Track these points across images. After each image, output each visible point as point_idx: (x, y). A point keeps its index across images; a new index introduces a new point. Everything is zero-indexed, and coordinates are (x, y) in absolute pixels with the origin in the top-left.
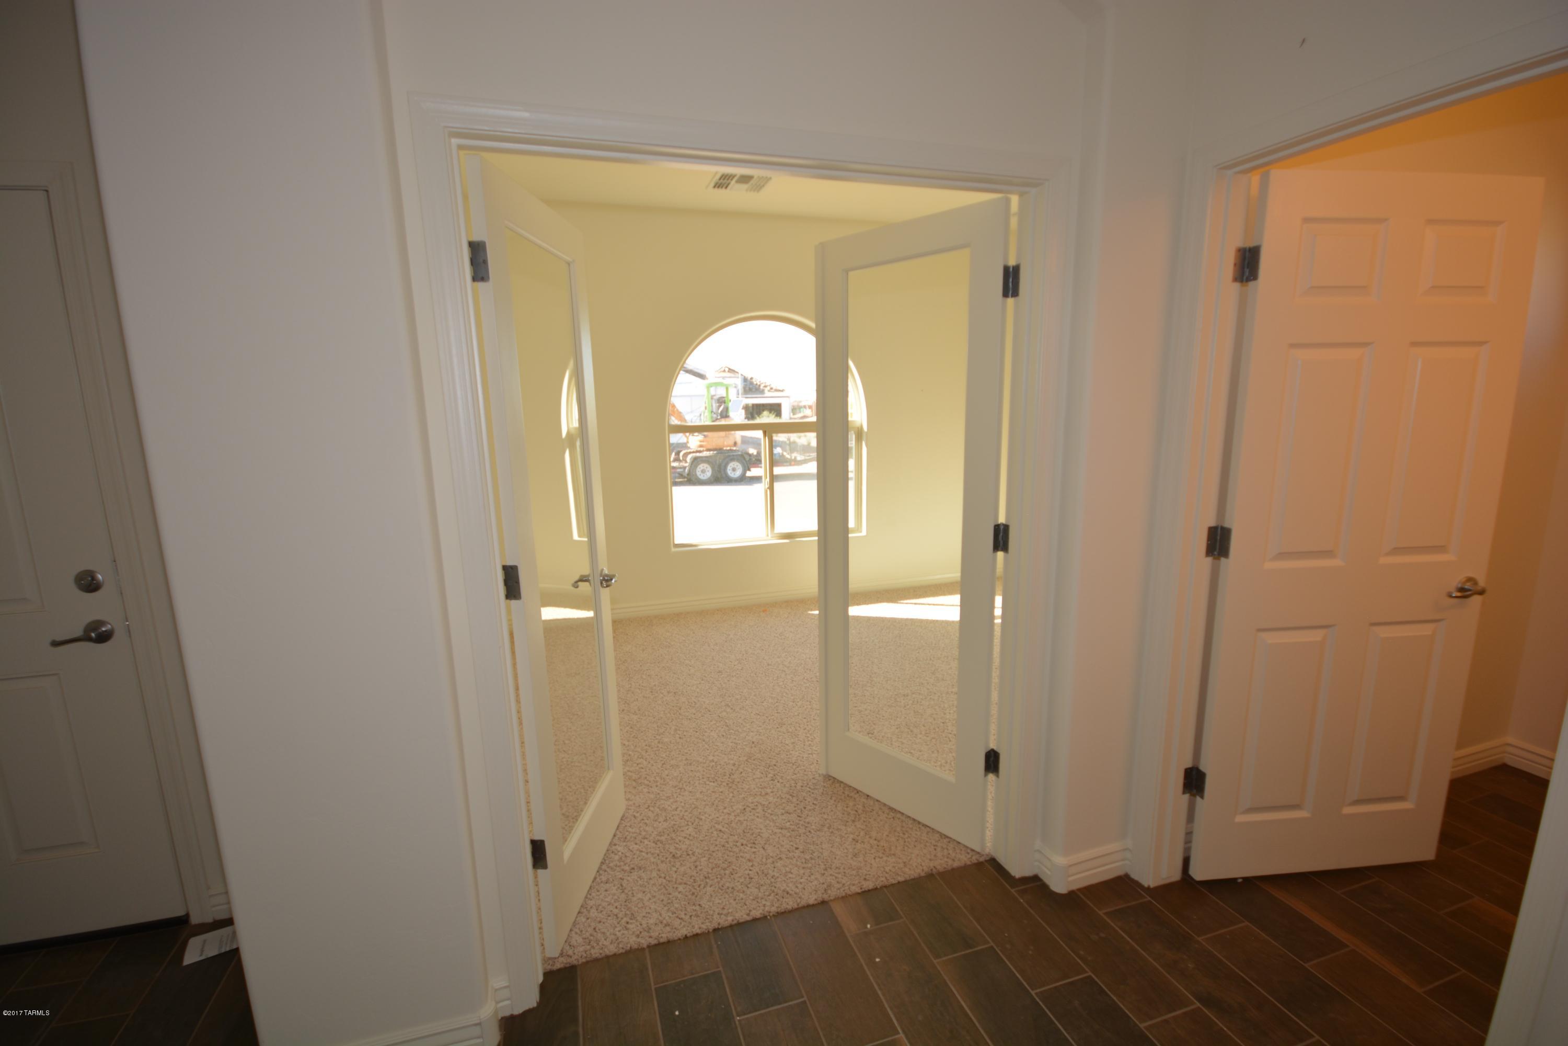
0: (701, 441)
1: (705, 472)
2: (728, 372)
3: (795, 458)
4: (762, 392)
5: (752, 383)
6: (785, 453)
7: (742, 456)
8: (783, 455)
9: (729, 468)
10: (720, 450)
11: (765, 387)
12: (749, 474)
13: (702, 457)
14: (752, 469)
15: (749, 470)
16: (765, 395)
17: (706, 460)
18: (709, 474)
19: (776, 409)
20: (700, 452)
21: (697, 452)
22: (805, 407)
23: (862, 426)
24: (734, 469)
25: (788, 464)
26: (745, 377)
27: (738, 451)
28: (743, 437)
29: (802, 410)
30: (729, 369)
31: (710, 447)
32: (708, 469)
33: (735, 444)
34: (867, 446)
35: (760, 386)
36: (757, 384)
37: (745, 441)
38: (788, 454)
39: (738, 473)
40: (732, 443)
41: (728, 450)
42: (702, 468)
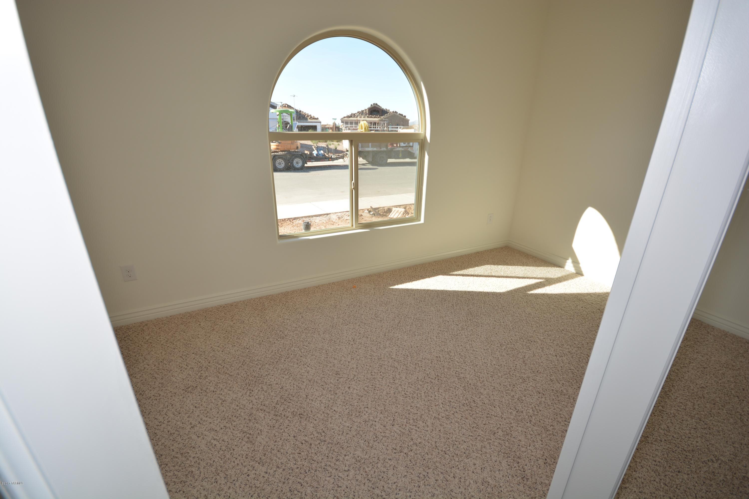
0: (277, 146)
1: (281, 164)
2: (287, 107)
3: (331, 156)
4: (306, 119)
5: (300, 114)
6: (325, 154)
7: (301, 155)
8: (324, 155)
9: (295, 162)
10: (289, 152)
11: (308, 116)
12: (306, 165)
13: (279, 155)
14: (308, 163)
15: (307, 164)
16: (308, 121)
17: (280, 157)
18: (283, 165)
19: (315, 128)
20: (277, 152)
21: (275, 152)
22: (328, 128)
23: (425, 137)
24: (298, 163)
25: (328, 160)
26: (296, 110)
27: (299, 152)
28: (301, 144)
29: (327, 130)
30: (288, 105)
31: (282, 150)
32: (282, 162)
33: (297, 148)
34: (428, 155)
35: (305, 116)
36: (303, 115)
37: (303, 146)
38: (327, 154)
39: (300, 165)
40: (295, 147)
41: (293, 151)
42: (279, 162)
